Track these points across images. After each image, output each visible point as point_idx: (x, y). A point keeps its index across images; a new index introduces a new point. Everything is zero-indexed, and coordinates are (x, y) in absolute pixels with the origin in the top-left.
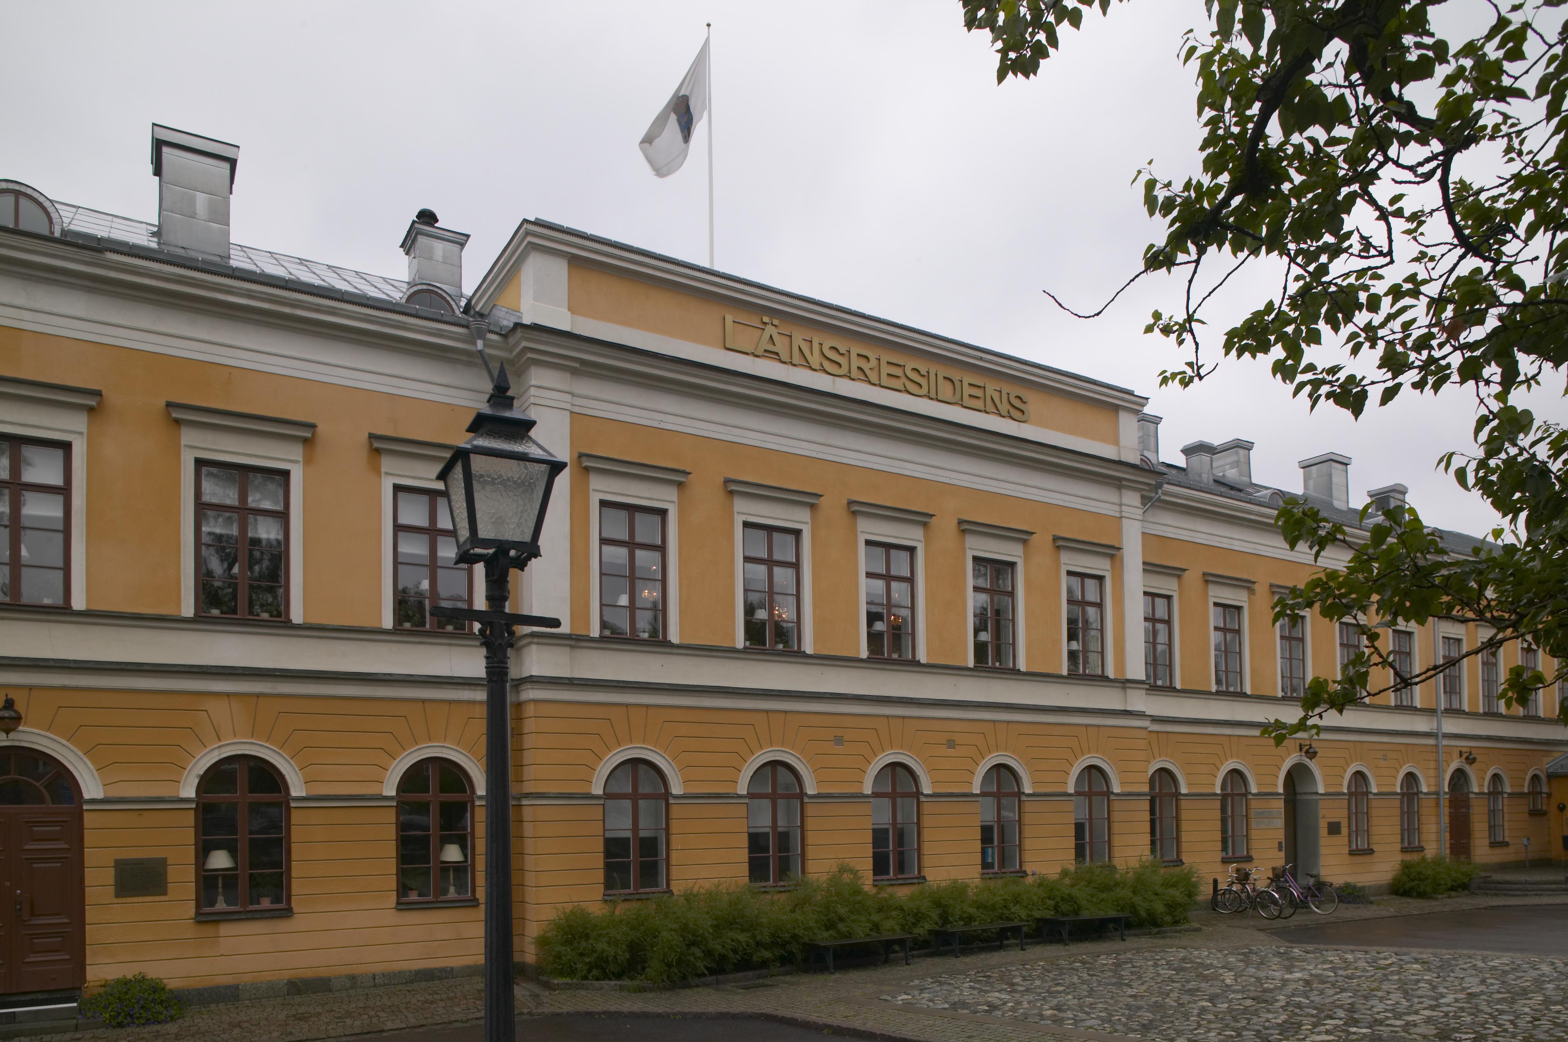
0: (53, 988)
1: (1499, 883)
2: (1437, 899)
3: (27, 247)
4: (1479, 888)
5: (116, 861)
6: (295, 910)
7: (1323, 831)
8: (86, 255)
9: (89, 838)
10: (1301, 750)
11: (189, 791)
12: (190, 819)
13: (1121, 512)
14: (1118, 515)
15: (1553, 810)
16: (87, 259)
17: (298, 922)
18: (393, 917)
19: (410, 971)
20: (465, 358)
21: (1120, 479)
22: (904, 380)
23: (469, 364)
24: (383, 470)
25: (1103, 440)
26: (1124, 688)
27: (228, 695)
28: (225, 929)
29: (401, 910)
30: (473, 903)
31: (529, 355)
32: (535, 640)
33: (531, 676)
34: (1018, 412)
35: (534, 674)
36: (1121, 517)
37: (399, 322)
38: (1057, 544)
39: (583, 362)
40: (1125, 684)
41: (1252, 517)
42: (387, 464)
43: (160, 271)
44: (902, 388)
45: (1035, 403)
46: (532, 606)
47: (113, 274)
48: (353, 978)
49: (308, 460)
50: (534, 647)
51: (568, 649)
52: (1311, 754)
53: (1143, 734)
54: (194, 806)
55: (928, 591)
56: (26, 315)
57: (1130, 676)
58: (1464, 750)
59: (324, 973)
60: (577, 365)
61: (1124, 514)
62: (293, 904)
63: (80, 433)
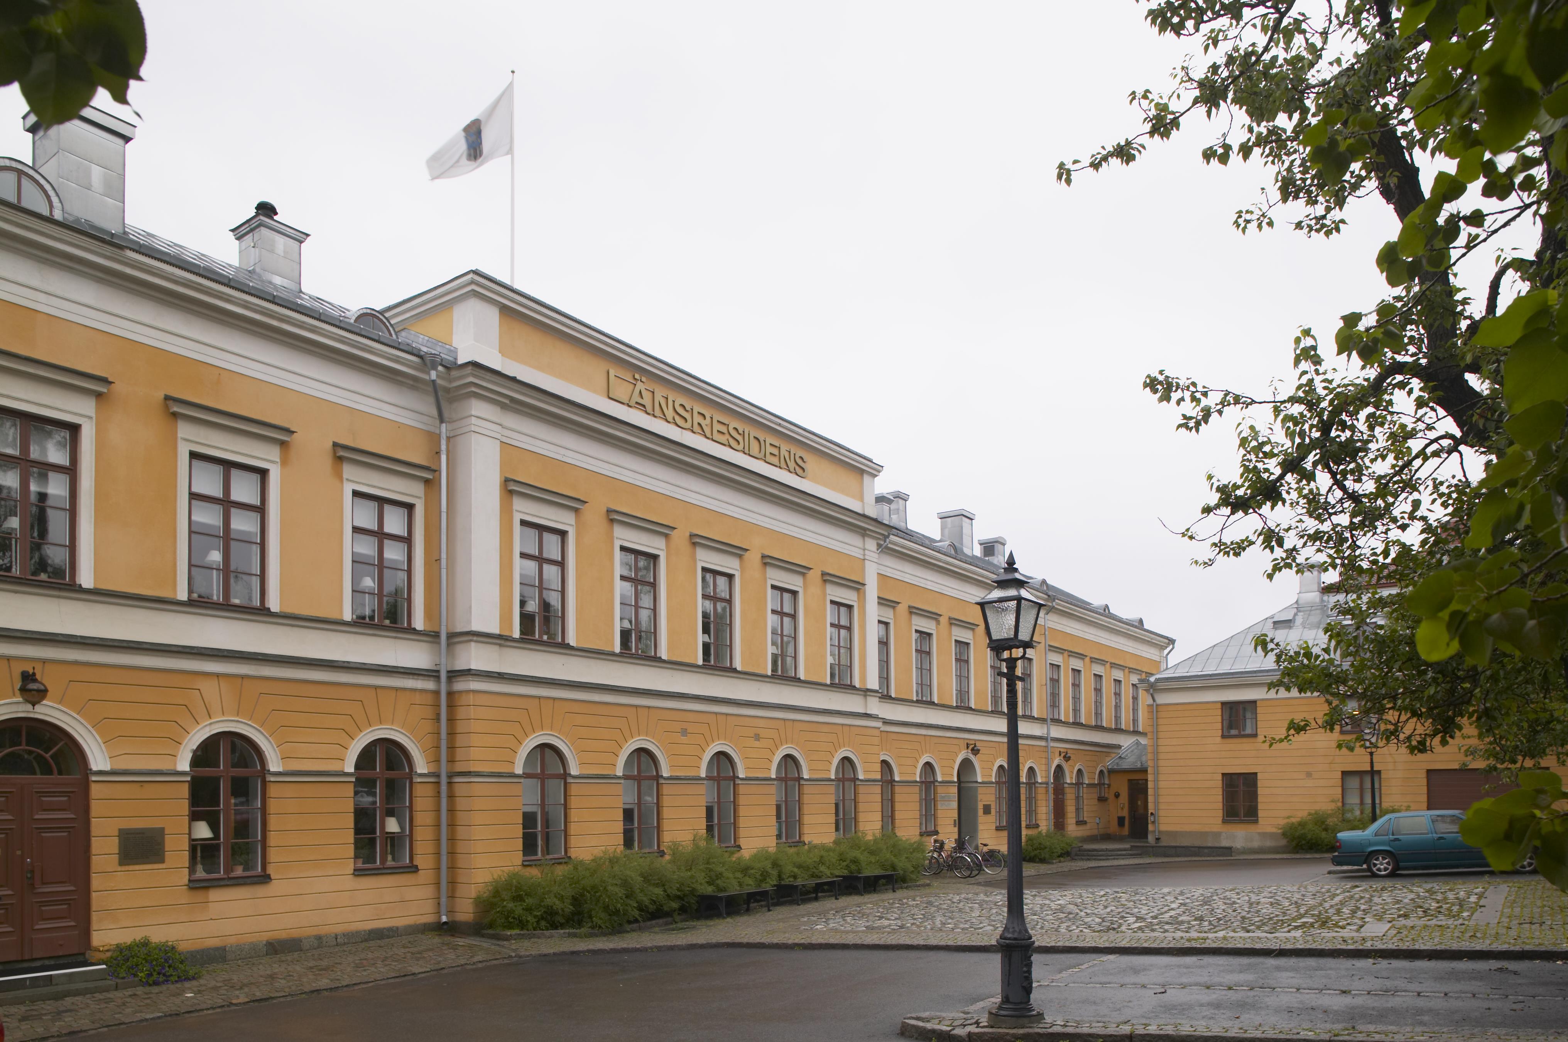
0: (61, 954)
1: (1089, 850)
2: (1053, 863)
3: (55, 235)
4: (1076, 855)
5: (120, 830)
6: (272, 877)
7: (980, 812)
8: (108, 250)
9: (96, 808)
10: (968, 748)
11: (184, 765)
12: (185, 791)
13: (864, 555)
14: (862, 557)
15: (1111, 797)
16: (108, 254)
17: (276, 887)
18: (350, 882)
19: (365, 931)
20: (411, 382)
21: (865, 529)
22: (727, 436)
23: (413, 388)
24: (345, 476)
25: (853, 497)
26: (865, 696)
27: (218, 675)
28: (215, 895)
29: (358, 875)
30: (413, 869)
31: (475, 389)
32: (475, 638)
33: (470, 670)
34: (800, 470)
35: (473, 667)
36: (864, 559)
37: (366, 345)
38: (825, 578)
39: (514, 400)
40: (866, 692)
41: (941, 564)
42: (348, 471)
43: (173, 274)
44: (727, 443)
45: (812, 463)
46: (470, 607)
47: (128, 271)
48: (319, 938)
49: (285, 462)
50: (473, 644)
51: (496, 648)
52: (975, 751)
53: (877, 732)
54: (189, 779)
55: (743, 612)
56: (42, 297)
57: (869, 687)
58: (1062, 750)
59: (295, 934)
60: (505, 401)
61: (867, 557)
62: (271, 870)
63: (90, 418)
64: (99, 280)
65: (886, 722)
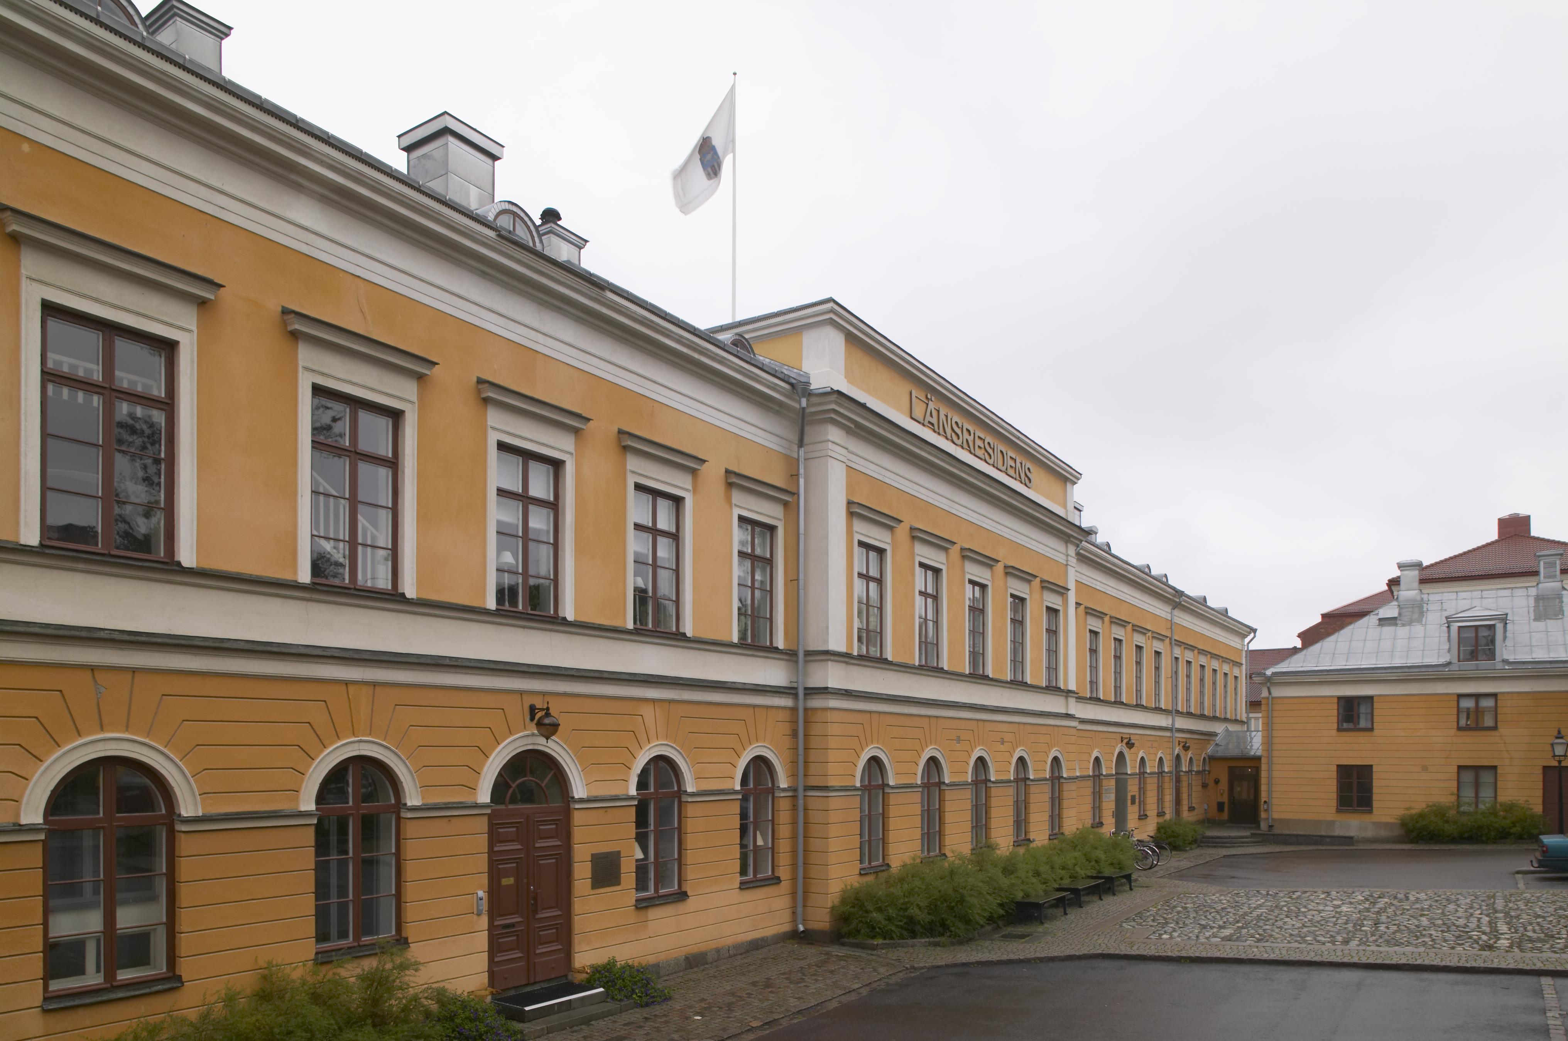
0: (553, 976)
1: (1213, 838)
2: (1186, 851)
3: (561, 279)
4: (1201, 842)
5: (592, 855)
6: (689, 894)
7: (1130, 802)
8: (594, 292)
9: (578, 834)
10: (1122, 741)
11: (632, 789)
12: (633, 814)
13: (1067, 561)
14: (1065, 563)
15: (1211, 783)
16: (594, 295)
17: (691, 903)
18: (736, 895)
19: (747, 942)
20: (777, 408)
21: (1069, 536)
22: (983, 451)
23: (777, 413)
24: (734, 502)
25: (1059, 504)
26: (1067, 697)
27: (654, 701)
28: (653, 913)
29: (744, 889)
30: (776, 880)
31: (833, 416)
32: (832, 658)
33: (827, 688)
34: (1027, 481)
35: (830, 685)
36: (1067, 565)
37: (756, 375)
38: (1043, 585)
39: (858, 425)
40: (1068, 693)
42: (737, 497)
43: (635, 313)
44: (983, 457)
45: (1037, 475)
46: (827, 627)
47: (605, 311)
48: (718, 950)
49: (695, 490)
50: (830, 663)
51: (844, 665)
52: (1130, 745)
53: (1074, 731)
54: (635, 803)
55: (993, 621)
56: (540, 338)
57: (1070, 688)
58: (1180, 740)
59: (703, 947)
60: (853, 426)
61: (1069, 563)
62: (688, 888)
63: (571, 454)
64: (578, 320)
65: (1083, 721)
